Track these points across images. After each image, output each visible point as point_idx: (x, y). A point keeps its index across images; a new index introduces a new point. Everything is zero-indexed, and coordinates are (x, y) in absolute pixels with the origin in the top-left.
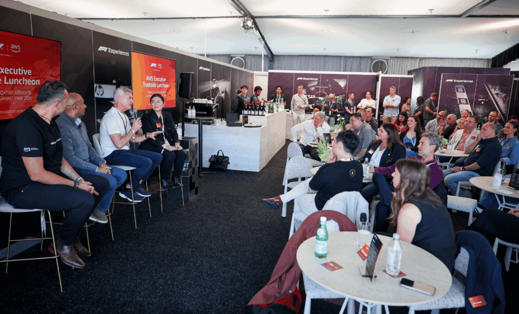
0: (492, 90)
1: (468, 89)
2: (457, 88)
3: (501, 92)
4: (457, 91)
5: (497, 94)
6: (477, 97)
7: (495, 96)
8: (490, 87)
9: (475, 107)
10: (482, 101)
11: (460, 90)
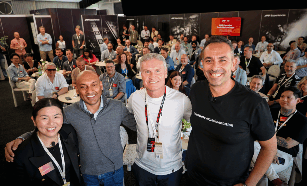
0: (110, 25)
1: (98, 24)
2: (92, 25)
3: (114, 25)
4: (93, 26)
5: (112, 27)
6: (104, 30)
7: (112, 28)
8: (108, 23)
9: (104, 36)
10: (106, 32)
11: (94, 26)
